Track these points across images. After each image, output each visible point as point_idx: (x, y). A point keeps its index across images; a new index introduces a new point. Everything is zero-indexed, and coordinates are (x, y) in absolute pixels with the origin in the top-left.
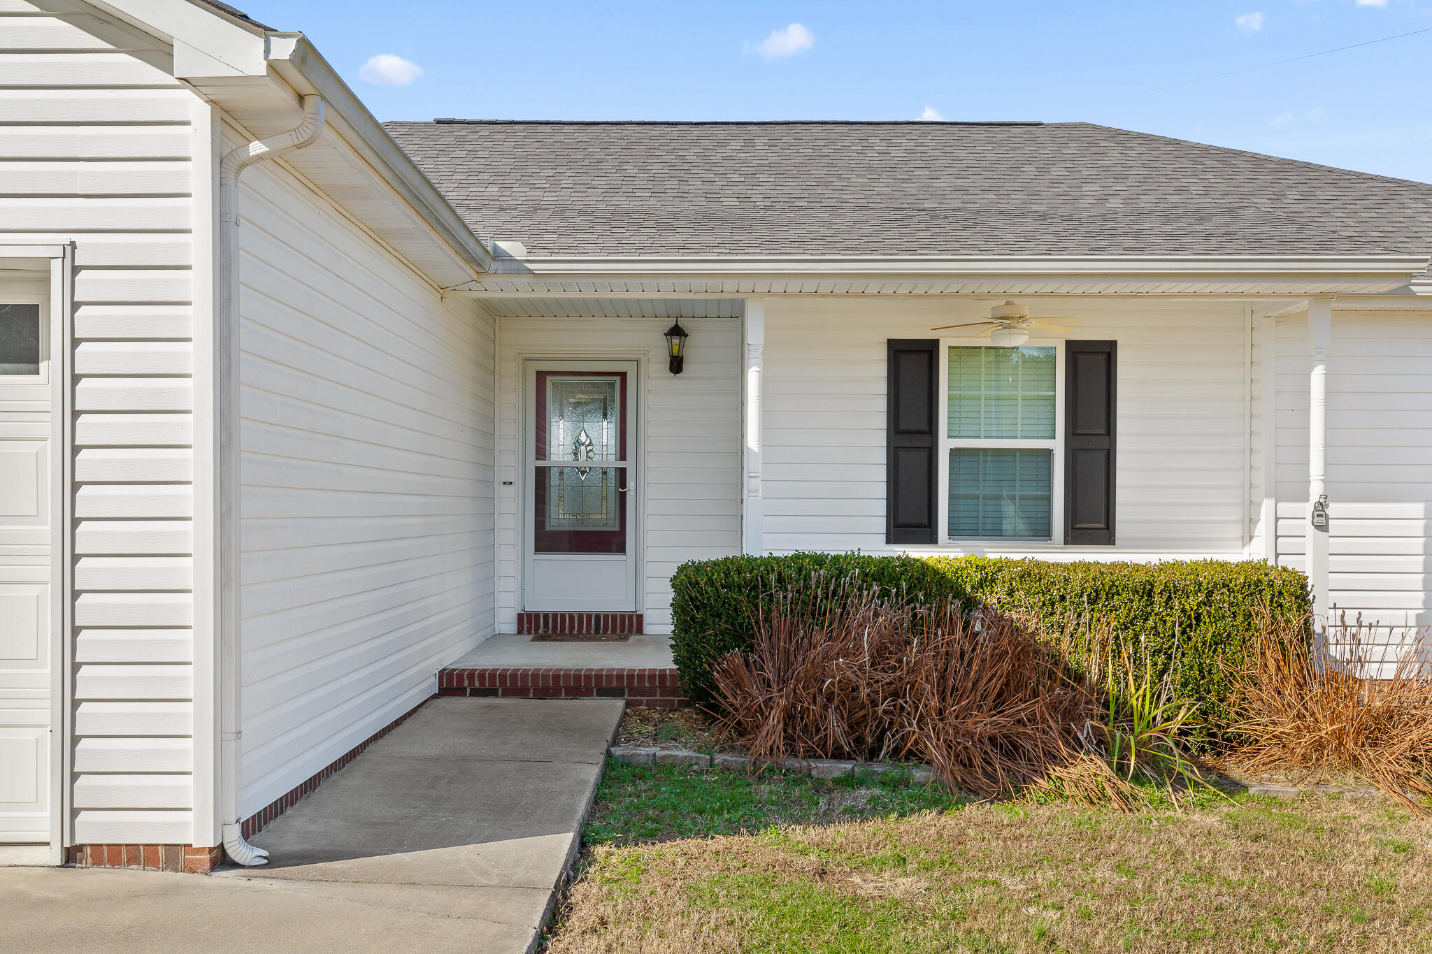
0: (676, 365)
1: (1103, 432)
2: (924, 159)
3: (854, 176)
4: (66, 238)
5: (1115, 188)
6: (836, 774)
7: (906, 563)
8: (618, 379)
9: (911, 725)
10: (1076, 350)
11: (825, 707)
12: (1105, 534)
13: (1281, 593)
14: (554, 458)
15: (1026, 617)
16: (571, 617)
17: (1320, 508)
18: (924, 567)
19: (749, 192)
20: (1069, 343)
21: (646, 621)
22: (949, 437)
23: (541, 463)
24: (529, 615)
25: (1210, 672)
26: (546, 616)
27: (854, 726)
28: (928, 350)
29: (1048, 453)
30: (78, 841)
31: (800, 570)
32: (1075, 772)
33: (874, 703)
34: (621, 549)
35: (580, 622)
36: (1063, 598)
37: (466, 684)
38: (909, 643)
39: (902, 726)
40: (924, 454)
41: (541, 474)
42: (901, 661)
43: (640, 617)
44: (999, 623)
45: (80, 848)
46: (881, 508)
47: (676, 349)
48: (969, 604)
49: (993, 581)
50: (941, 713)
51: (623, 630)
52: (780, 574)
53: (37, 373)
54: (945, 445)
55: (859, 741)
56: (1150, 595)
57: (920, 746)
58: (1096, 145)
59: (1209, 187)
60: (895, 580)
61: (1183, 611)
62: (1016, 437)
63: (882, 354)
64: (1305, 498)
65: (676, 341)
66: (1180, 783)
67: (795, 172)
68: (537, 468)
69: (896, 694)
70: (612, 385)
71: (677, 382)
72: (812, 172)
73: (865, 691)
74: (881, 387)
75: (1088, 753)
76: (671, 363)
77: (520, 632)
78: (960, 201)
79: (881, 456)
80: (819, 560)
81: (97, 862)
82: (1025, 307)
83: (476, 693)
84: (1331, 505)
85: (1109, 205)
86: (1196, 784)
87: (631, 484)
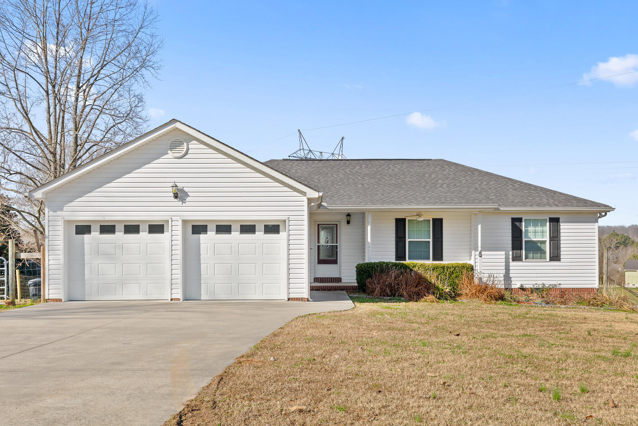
0: (348, 222)
1: (440, 237)
2: (403, 172)
3: (387, 178)
4: (288, 217)
5: (445, 181)
6: (388, 299)
7: (400, 263)
8: (335, 225)
9: (401, 290)
10: (434, 220)
11: (386, 287)
12: (441, 259)
13: (468, 268)
14: (321, 243)
15: (421, 271)
16: (326, 278)
17: (480, 252)
18: (403, 263)
19: (364, 183)
20: (433, 219)
21: (342, 279)
22: (408, 238)
23: (319, 244)
24: (317, 278)
25: (455, 282)
26: (320, 278)
27: (391, 291)
28: (404, 220)
29: (429, 242)
30: (290, 297)
31: (381, 264)
32: (429, 298)
33: (395, 287)
34: (337, 263)
35: (328, 279)
36: (428, 269)
37: (314, 288)
38: (401, 276)
39: (399, 290)
40: (403, 242)
41: (319, 246)
42: (399, 279)
43: (341, 278)
44: (416, 273)
45: (290, 298)
46: (394, 253)
47: (349, 219)
48: (411, 270)
49: (416, 266)
50: (406, 288)
51: (337, 281)
52: (377, 265)
53: (279, 234)
54: (407, 240)
55: (392, 293)
56: (444, 269)
57: (403, 294)
58: (443, 167)
59: (467, 180)
60: (398, 266)
61: (450, 271)
62: (422, 238)
63: (394, 221)
64: (478, 251)
65: (349, 217)
66: (447, 300)
67: (373, 177)
68: (318, 245)
69: (398, 285)
70: (334, 227)
71: (349, 226)
72: (377, 176)
73: (393, 284)
74: (394, 228)
75: (431, 295)
76: (347, 222)
77: (314, 282)
78: (410, 185)
79: (394, 243)
80: (384, 263)
81: (292, 300)
82: (423, 213)
83: (316, 290)
84: (482, 252)
85: (443, 186)
86: (450, 300)
87: (339, 249)
